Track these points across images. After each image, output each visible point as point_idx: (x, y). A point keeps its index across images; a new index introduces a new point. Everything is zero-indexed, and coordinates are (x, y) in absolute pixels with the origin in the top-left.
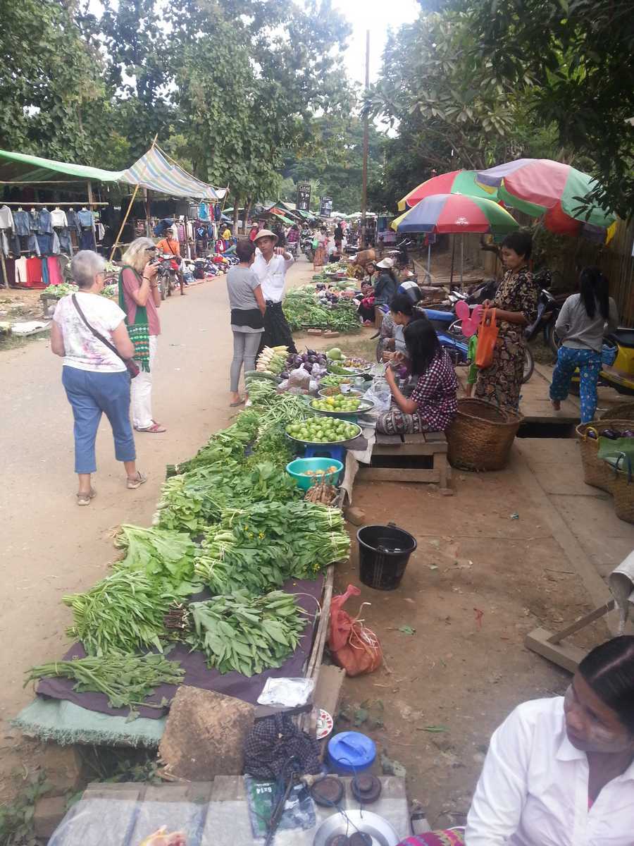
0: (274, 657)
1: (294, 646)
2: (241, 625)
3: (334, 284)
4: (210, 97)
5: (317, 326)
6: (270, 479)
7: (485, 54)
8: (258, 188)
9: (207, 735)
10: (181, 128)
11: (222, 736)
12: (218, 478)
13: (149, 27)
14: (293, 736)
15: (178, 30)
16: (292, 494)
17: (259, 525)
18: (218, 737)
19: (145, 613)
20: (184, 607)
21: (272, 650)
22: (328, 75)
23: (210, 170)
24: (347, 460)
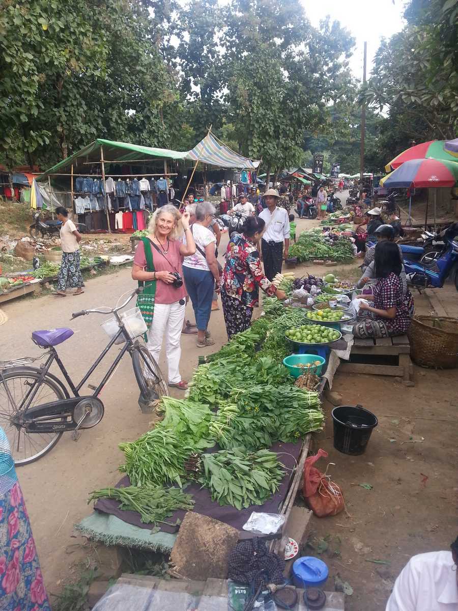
0: (258, 497)
1: (274, 491)
2: (236, 472)
3: (336, 226)
4: (251, 97)
5: (320, 257)
6: (269, 368)
7: (445, 56)
8: (285, 159)
9: (204, 548)
10: (231, 120)
11: (214, 550)
12: (232, 366)
13: (210, 51)
14: (265, 555)
15: (230, 52)
16: (286, 380)
17: (255, 401)
18: (211, 550)
19: (172, 459)
20: (198, 456)
21: (257, 492)
22: (337, 76)
23: (250, 148)
24: (331, 356)
